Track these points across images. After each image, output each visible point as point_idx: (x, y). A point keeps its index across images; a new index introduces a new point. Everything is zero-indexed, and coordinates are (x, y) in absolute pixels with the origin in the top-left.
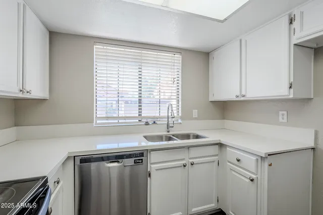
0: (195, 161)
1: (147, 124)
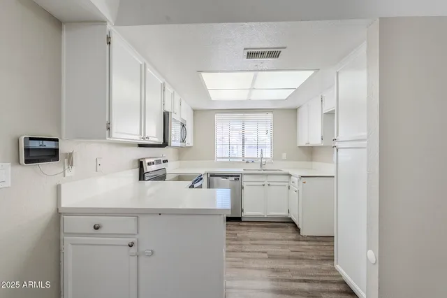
0: (271, 183)
1: (247, 162)
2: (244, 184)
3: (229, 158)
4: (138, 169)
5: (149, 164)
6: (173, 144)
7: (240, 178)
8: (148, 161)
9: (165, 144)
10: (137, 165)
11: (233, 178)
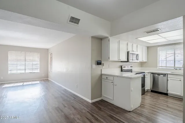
1: (176, 69)
2: (169, 79)
3: (166, 67)
4: (121, 69)
5: (124, 67)
6: (130, 61)
7: (166, 76)
8: (123, 66)
9: (128, 61)
10: (120, 67)
11: (162, 76)
